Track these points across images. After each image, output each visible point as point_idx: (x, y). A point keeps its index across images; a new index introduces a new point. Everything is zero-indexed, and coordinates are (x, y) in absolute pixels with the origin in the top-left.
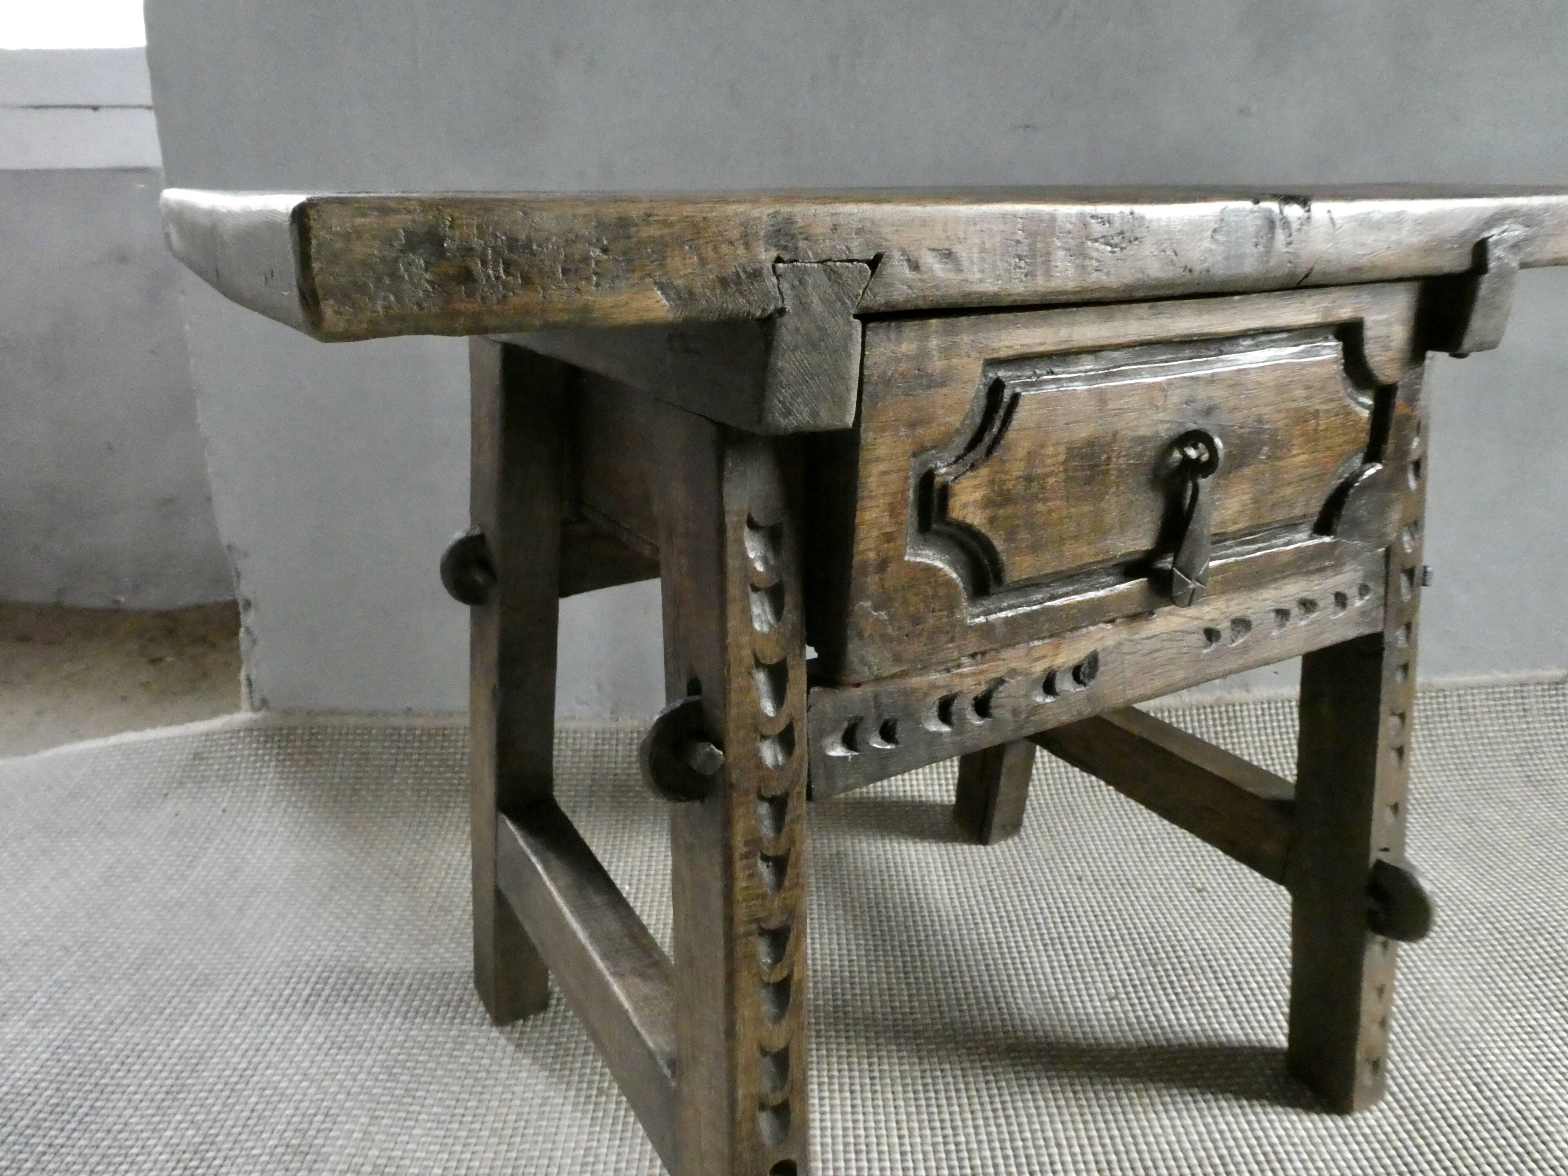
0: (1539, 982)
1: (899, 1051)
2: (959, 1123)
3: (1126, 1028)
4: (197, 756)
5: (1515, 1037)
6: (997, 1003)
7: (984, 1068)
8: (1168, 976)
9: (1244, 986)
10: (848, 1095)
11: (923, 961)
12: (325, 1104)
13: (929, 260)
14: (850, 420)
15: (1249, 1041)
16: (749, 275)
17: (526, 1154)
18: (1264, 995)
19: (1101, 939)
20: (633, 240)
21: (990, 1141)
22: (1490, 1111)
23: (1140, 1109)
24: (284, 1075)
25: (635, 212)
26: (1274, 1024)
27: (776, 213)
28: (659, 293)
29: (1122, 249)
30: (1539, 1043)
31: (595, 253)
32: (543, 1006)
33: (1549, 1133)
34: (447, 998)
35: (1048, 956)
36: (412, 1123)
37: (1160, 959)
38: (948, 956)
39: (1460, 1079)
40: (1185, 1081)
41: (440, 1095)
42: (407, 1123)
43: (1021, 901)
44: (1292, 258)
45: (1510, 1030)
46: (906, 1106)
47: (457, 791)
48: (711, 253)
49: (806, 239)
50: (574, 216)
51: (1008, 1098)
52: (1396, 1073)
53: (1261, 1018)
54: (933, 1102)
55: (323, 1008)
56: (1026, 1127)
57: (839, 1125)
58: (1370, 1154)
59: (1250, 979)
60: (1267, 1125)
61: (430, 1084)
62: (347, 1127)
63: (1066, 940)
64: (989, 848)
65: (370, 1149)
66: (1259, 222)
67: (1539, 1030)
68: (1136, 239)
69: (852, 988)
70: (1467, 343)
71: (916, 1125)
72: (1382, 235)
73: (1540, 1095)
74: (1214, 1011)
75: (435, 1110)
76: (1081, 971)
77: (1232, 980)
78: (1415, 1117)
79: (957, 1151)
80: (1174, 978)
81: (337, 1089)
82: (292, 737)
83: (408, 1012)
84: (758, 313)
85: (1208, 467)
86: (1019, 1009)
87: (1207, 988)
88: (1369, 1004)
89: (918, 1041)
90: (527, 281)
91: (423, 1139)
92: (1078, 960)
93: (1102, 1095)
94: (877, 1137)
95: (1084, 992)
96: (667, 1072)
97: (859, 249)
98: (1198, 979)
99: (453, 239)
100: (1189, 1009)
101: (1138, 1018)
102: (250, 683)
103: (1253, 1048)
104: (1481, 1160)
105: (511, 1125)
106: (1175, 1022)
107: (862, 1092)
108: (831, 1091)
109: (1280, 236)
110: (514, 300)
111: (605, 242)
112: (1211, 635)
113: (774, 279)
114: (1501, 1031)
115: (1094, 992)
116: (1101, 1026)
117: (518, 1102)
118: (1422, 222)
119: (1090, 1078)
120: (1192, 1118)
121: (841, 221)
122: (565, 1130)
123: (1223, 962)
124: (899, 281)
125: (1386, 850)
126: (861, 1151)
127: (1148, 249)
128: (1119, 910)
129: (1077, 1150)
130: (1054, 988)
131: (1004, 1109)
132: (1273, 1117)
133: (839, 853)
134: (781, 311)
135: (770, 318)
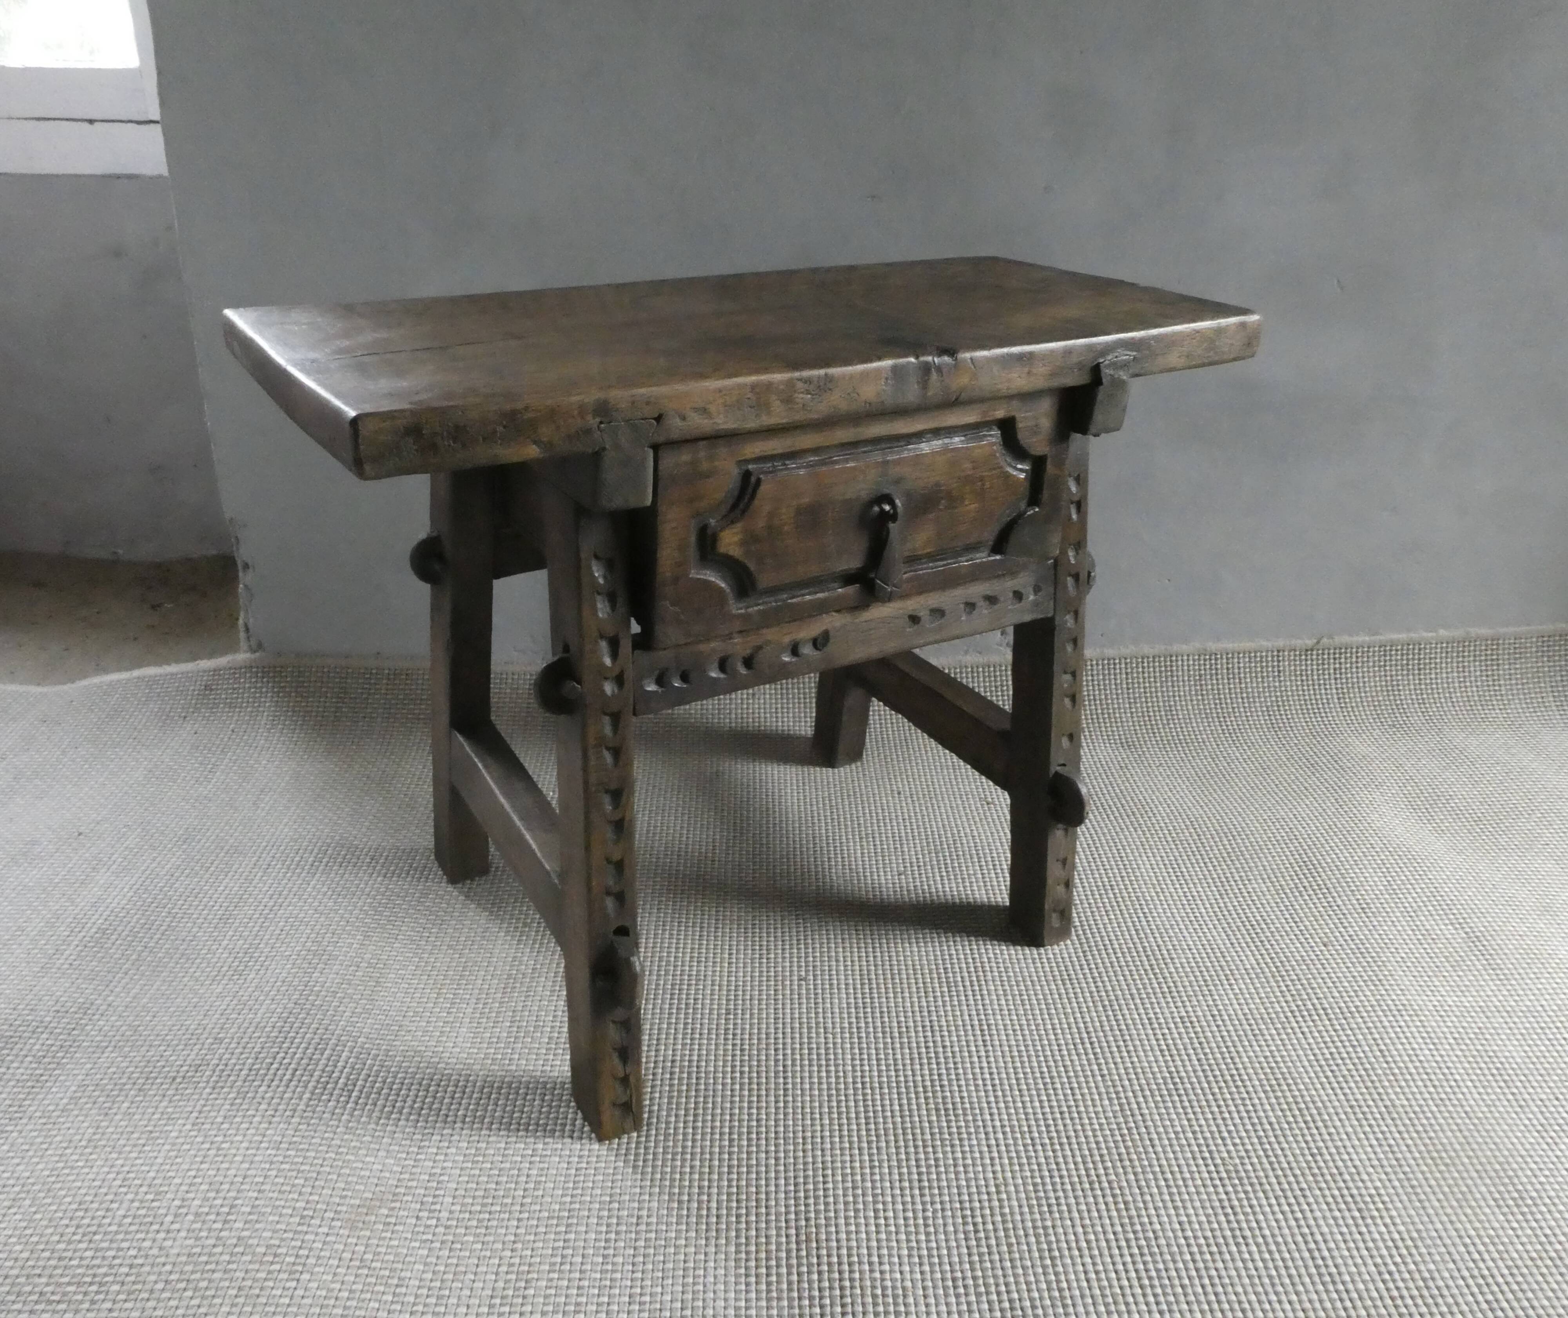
3: (905, 891)
4: (207, 687)
8: (945, 860)
11: (768, 848)
12: (331, 927)
13: (692, 415)
14: (648, 502)
16: (584, 432)
20: (520, 421)
24: (301, 910)
25: (520, 406)
27: (598, 399)
28: (534, 445)
29: (819, 396)
31: (499, 428)
32: (486, 871)
34: (414, 865)
35: (861, 846)
38: (788, 844)
40: (935, 924)
41: (411, 924)
43: (851, 808)
44: (944, 391)
47: (419, 719)
48: (562, 423)
49: (616, 410)
55: (324, 869)
57: (689, 946)
61: (405, 917)
62: (348, 940)
63: (877, 835)
64: (836, 770)
66: (918, 370)
68: (829, 388)
70: (1093, 429)
71: (742, 947)
75: (409, 933)
76: (883, 856)
79: (768, 962)
80: (949, 861)
81: (339, 919)
82: (284, 674)
83: (386, 873)
84: (590, 451)
85: (893, 517)
88: (1055, 871)
90: (464, 445)
91: (401, 950)
92: (882, 848)
95: (881, 869)
96: (557, 881)
97: (649, 412)
99: (427, 429)
100: (953, 881)
101: (915, 886)
102: (247, 630)
103: (991, 906)
106: (939, 889)
109: (934, 375)
110: (457, 455)
111: (505, 423)
112: (914, 619)
113: (599, 433)
115: (888, 869)
116: (888, 889)
120: (934, 946)
121: (637, 397)
122: (499, 947)
124: (675, 426)
125: (1064, 765)
127: (838, 394)
131: (805, 939)
132: (990, 947)
133: (717, 772)
134: (604, 449)
135: (596, 453)
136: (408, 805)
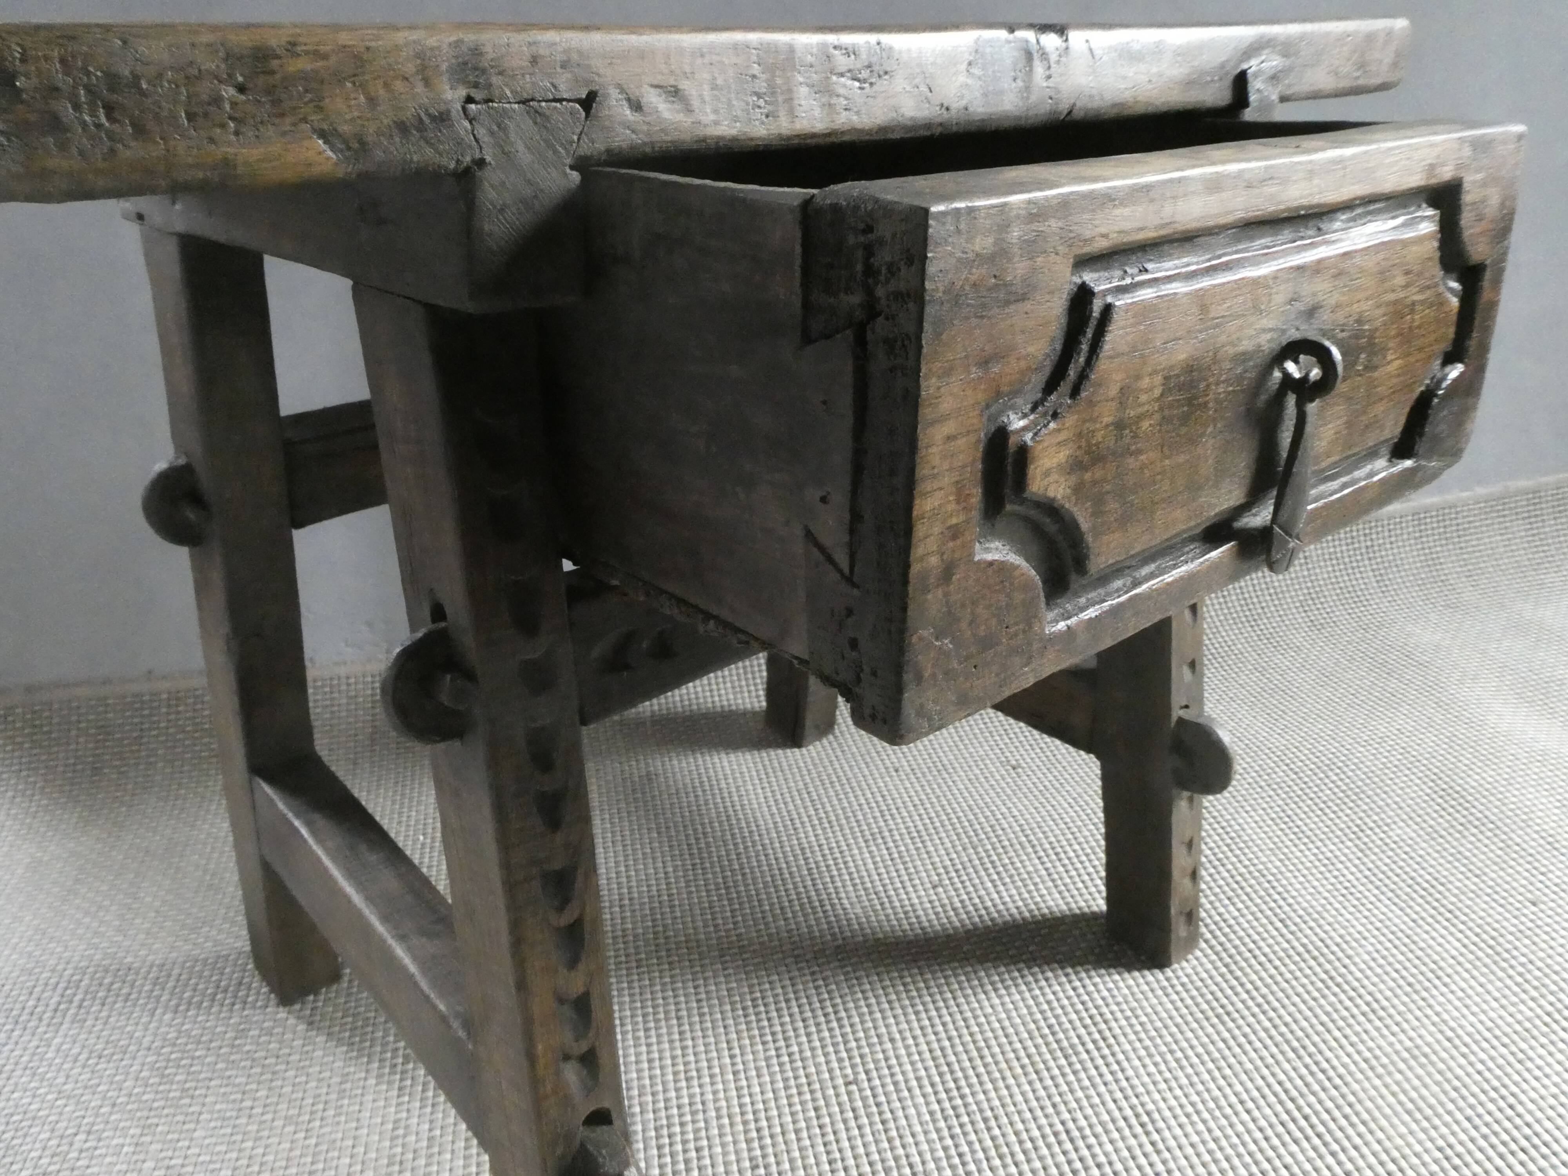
0: (1332, 816)
1: (724, 969)
2: (792, 1033)
3: (952, 913)
5: (1314, 871)
6: (822, 906)
7: (813, 974)
8: (989, 856)
9: (1063, 856)
10: (675, 1022)
11: (744, 875)
12: (86, 1121)
13: (653, 99)
15: (1070, 909)
16: (433, 118)
17: (327, 1138)
18: (1081, 862)
19: (921, 828)
20: (278, 76)
21: (823, 1047)
22: (1296, 944)
23: (969, 991)
24: (34, 1096)
25: (275, 41)
26: (1093, 889)
27: (458, 43)
28: (320, 142)
29: (871, 84)
30: (1336, 873)
31: (228, 92)
32: (335, 977)
33: (1349, 957)
34: (223, 984)
35: (870, 852)
36: (192, 1126)
37: (980, 841)
38: (769, 865)
39: (1267, 917)
40: (1011, 957)
41: (222, 1090)
42: (186, 1127)
43: (840, 800)
44: (1053, 94)
45: (1309, 865)
46: (736, 1025)
48: (382, 92)
49: (500, 73)
50: (193, 45)
51: (839, 1001)
52: (1208, 921)
53: (1080, 885)
54: (763, 1016)
55: (77, 1014)
56: (859, 1027)
57: (667, 1054)
58: (1189, 1002)
59: (1068, 848)
60: (1092, 988)
61: (211, 1080)
62: (115, 1142)
63: (887, 834)
64: (804, 750)
65: (144, 1161)
66: (1015, 54)
67: (1335, 861)
68: (886, 73)
69: (672, 912)
71: (747, 1042)
72: (1142, 67)
73: (1339, 923)
74: (1035, 884)
75: (218, 1107)
76: (904, 863)
77: (1051, 852)
78: (1228, 960)
79: (791, 1062)
80: (995, 858)
81: (99, 1103)
82: (10, 719)
83: (178, 1005)
84: (452, 165)
86: (844, 909)
87: (1027, 863)
88: (1180, 860)
89: (745, 956)
90: (140, 130)
91: (207, 1141)
92: (899, 852)
93: (932, 983)
94: (708, 1061)
95: (908, 884)
96: (461, 1034)
97: (567, 86)
98: (1018, 856)
99: (27, 76)
100: (1011, 886)
101: (962, 902)
103: (1075, 916)
104: (1290, 992)
105: (309, 1109)
106: (998, 901)
107: (689, 1017)
108: (657, 1021)
109: (1039, 70)
110: (125, 154)
111: (240, 79)
113: (466, 124)
114: (1300, 866)
115: (917, 882)
116: (926, 915)
117: (313, 1084)
118: (1181, 53)
119: (919, 968)
120: (1020, 993)
121: (542, 52)
122: (370, 1106)
123: (1041, 835)
124: (619, 123)
125: (1187, 707)
126: (692, 1078)
127: (900, 83)
128: (938, 797)
129: (911, 1041)
130: (878, 883)
131: (836, 1013)
132: (1097, 980)
133: (648, 774)
134: (481, 163)
135: (467, 171)
136: (210, 887)
